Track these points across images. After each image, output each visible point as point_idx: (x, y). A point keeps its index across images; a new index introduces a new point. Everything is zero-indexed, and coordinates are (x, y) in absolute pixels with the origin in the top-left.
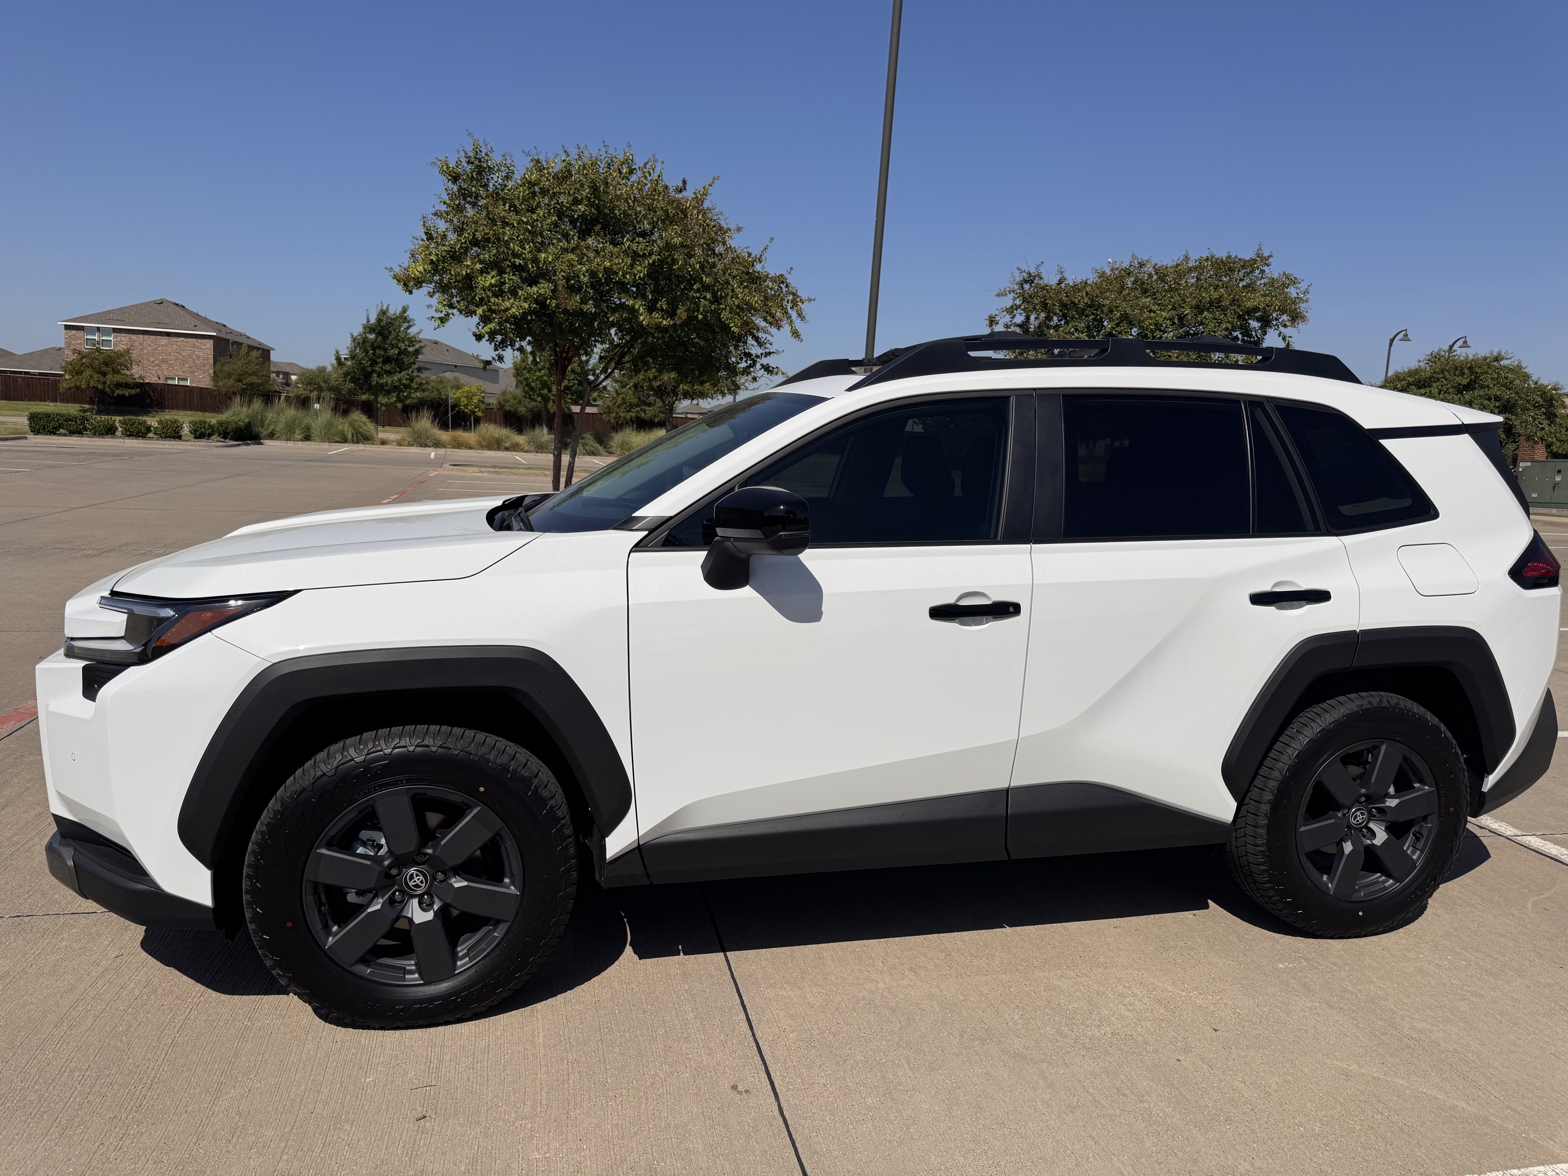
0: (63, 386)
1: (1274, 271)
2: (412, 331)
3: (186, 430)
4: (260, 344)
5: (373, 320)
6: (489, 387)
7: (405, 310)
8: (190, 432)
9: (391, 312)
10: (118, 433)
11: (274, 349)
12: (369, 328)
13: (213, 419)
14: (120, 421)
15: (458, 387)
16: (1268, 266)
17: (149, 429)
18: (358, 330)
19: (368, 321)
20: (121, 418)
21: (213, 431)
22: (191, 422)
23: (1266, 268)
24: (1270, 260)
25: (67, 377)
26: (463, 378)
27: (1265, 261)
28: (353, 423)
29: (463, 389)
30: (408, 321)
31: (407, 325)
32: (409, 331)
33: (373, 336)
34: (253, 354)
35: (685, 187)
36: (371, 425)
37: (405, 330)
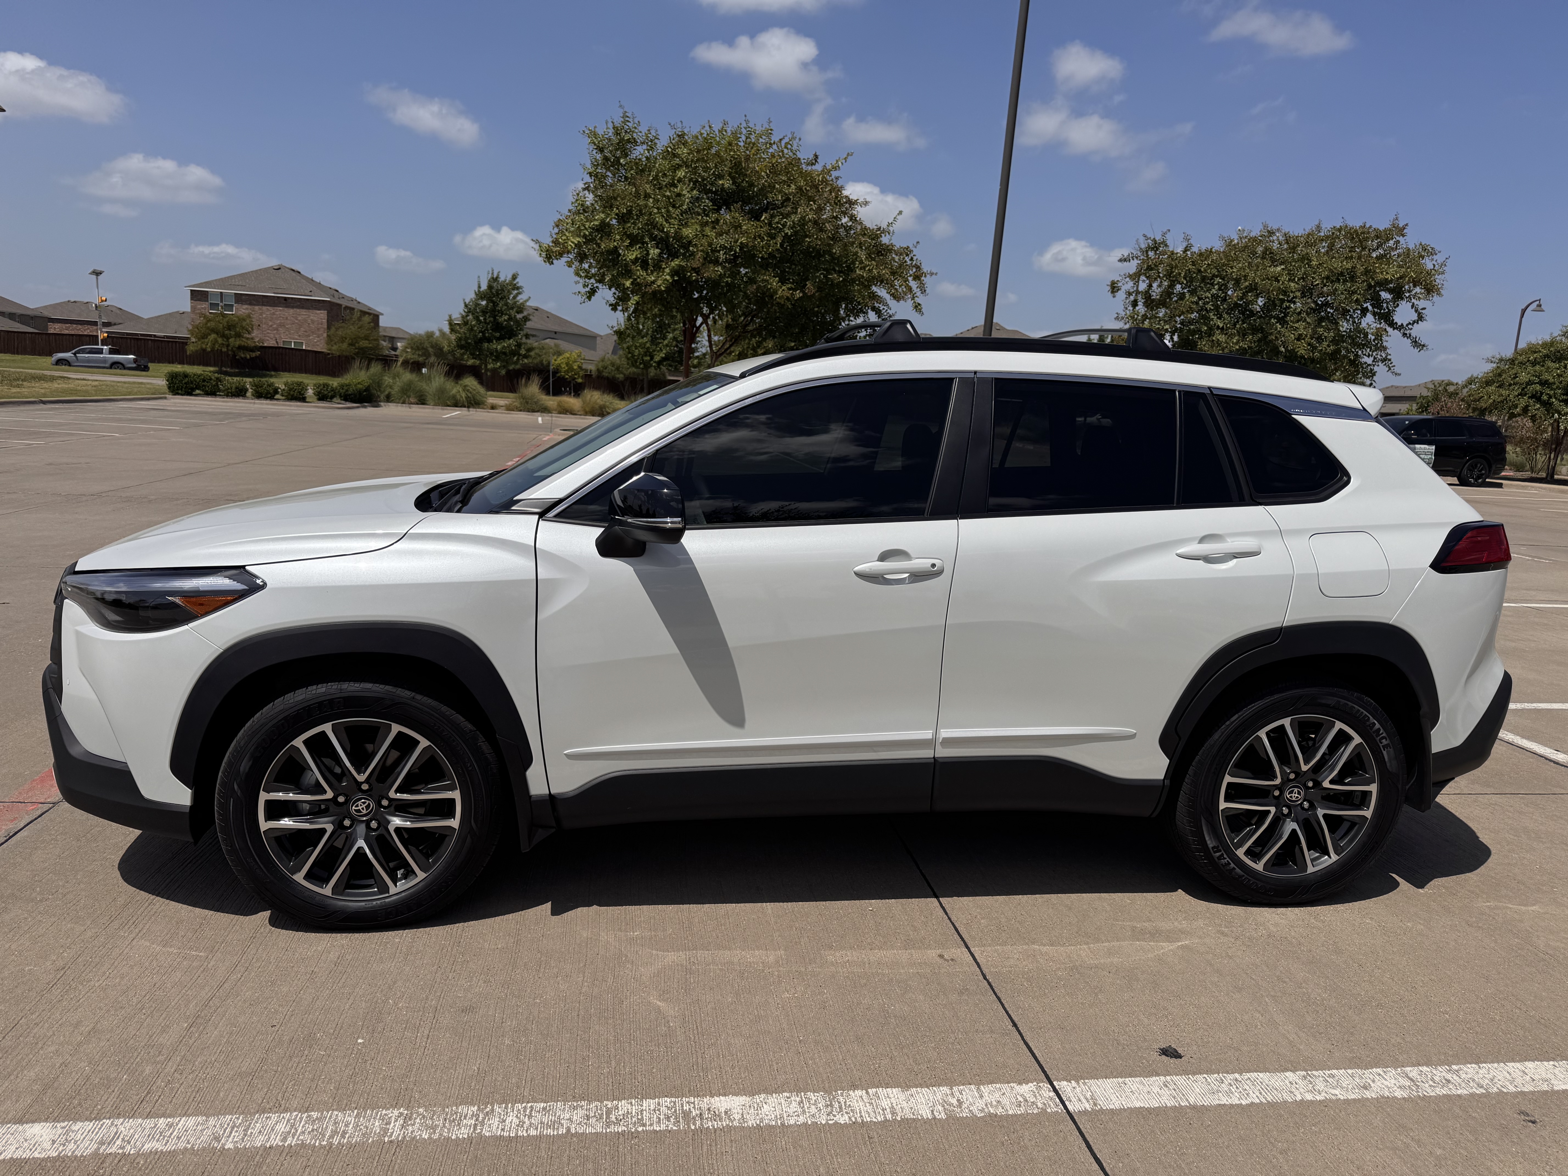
0: (191, 349)
1: (1410, 241)
2: (521, 298)
3: (310, 392)
4: (370, 309)
5: (484, 287)
6: (588, 354)
7: (514, 277)
8: (315, 394)
9: (502, 279)
10: (249, 394)
11: (382, 314)
12: (480, 295)
13: (334, 382)
14: (250, 382)
15: (559, 353)
16: (1404, 236)
17: (276, 391)
18: (470, 296)
19: (479, 287)
20: (251, 380)
21: (335, 393)
22: (315, 385)
23: (1401, 239)
24: (1407, 230)
25: (193, 340)
26: (563, 345)
27: (1401, 231)
28: (465, 388)
29: (564, 356)
30: (518, 288)
31: (516, 292)
32: (518, 298)
33: (484, 303)
34: (366, 319)
35: (816, 161)
36: (482, 390)
37: (514, 297)
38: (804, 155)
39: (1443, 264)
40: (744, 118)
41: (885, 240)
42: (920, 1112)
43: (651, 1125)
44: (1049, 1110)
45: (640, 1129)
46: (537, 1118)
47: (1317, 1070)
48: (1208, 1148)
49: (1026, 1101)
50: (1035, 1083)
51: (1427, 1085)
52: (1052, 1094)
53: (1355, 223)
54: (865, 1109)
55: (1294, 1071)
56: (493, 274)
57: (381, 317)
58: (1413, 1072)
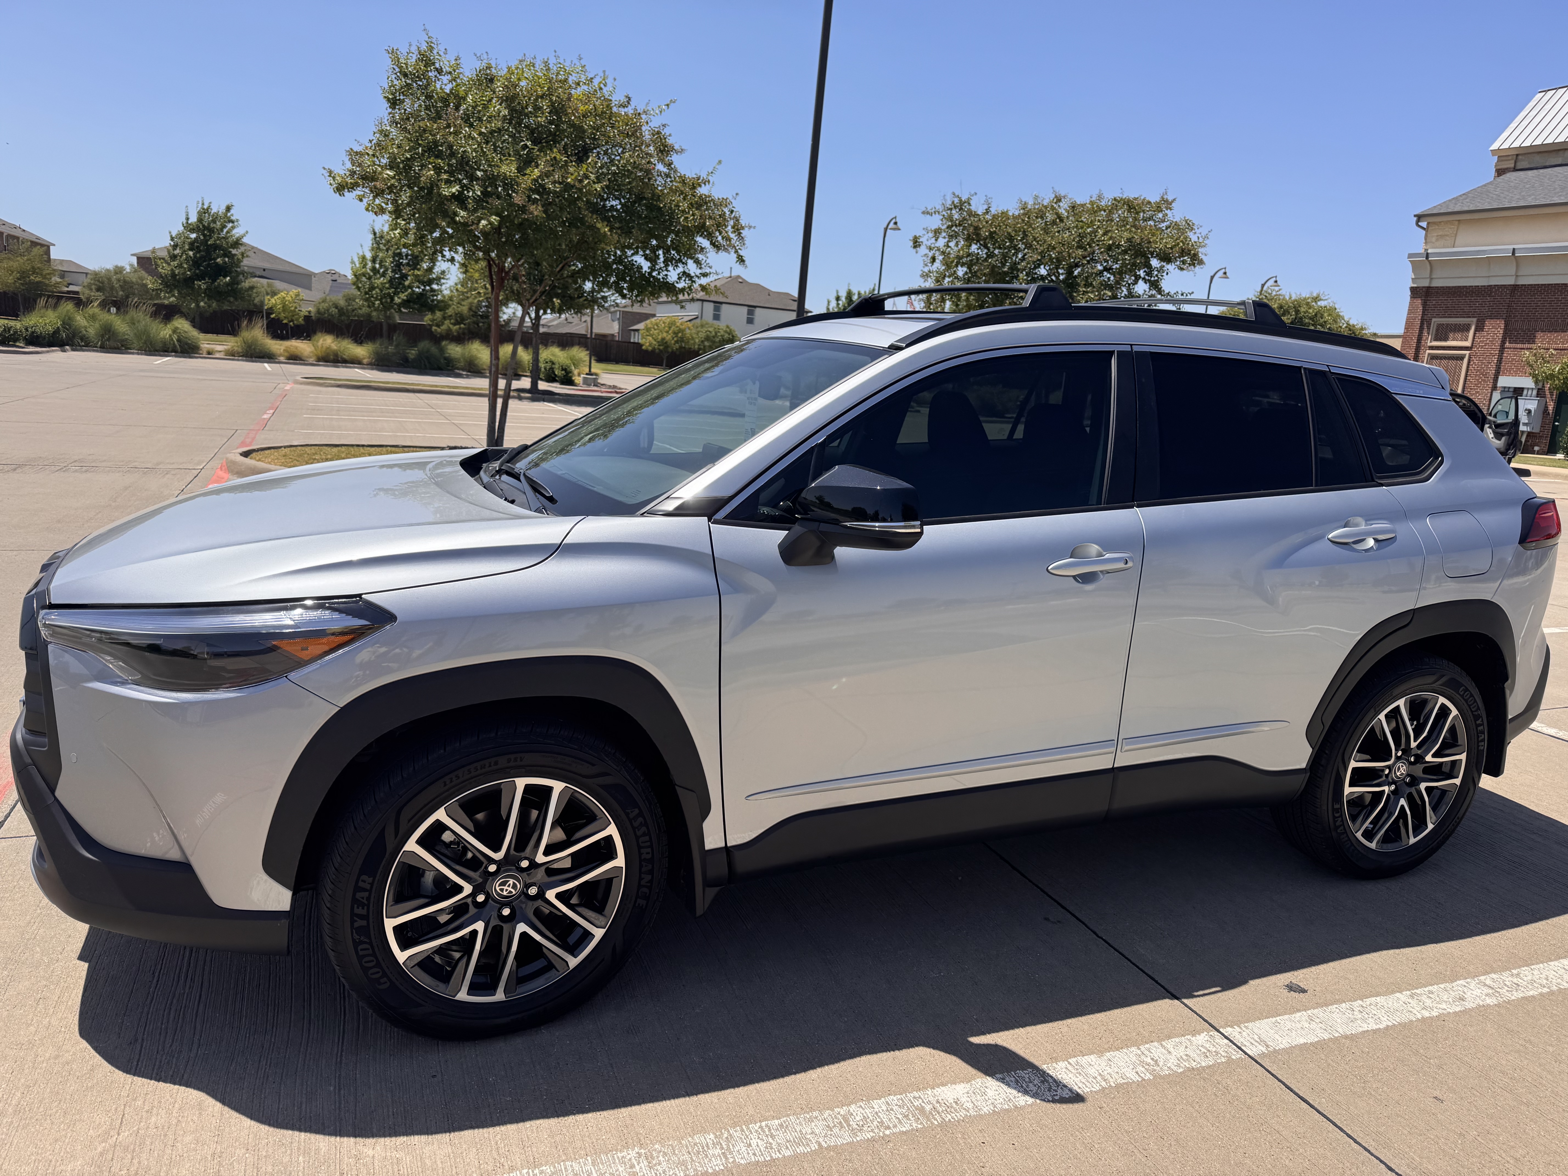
1: (1176, 215)
2: (237, 232)
4: (38, 238)
5: (193, 219)
6: (304, 294)
7: (228, 209)
9: (214, 210)
11: (54, 245)
12: (189, 228)
13: (14, 324)
15: (274, 294)
16: (1171, 209)
18: (177, 228)
19: (188, 219)
23: (1168, 212)
24: (1173, 204)
26: (278, 284)
27: (1168, 204)
28: (175, 331)
29: (279, 296)
30: (233, 222)
31: (231, 225)
32: (234, 232)
33: (193, 236)
34: (36, 250)
35: (629, 103)
36: (194, 333)
37: (228, 232)
38: (617, 98)
39: (1206, 237)
40: (554, 54)
41: (703, 190)
42: (1128, 1076)
43: (895, 1126)
44: (1233, 1057)
45: (887, 1132)
46: (781, 1137)
47: (1417, 989)
48: (1381, 1073)
49: (1209, 1051)
50: (1205, 1033)
51: (1504, 991)
52: (1226, 1041)
53: (1130, 194)
54: (1078, 1079)
55: (1401, 992)
56: (203, 204)
57: (51, 247)
58: (1487, 979)
